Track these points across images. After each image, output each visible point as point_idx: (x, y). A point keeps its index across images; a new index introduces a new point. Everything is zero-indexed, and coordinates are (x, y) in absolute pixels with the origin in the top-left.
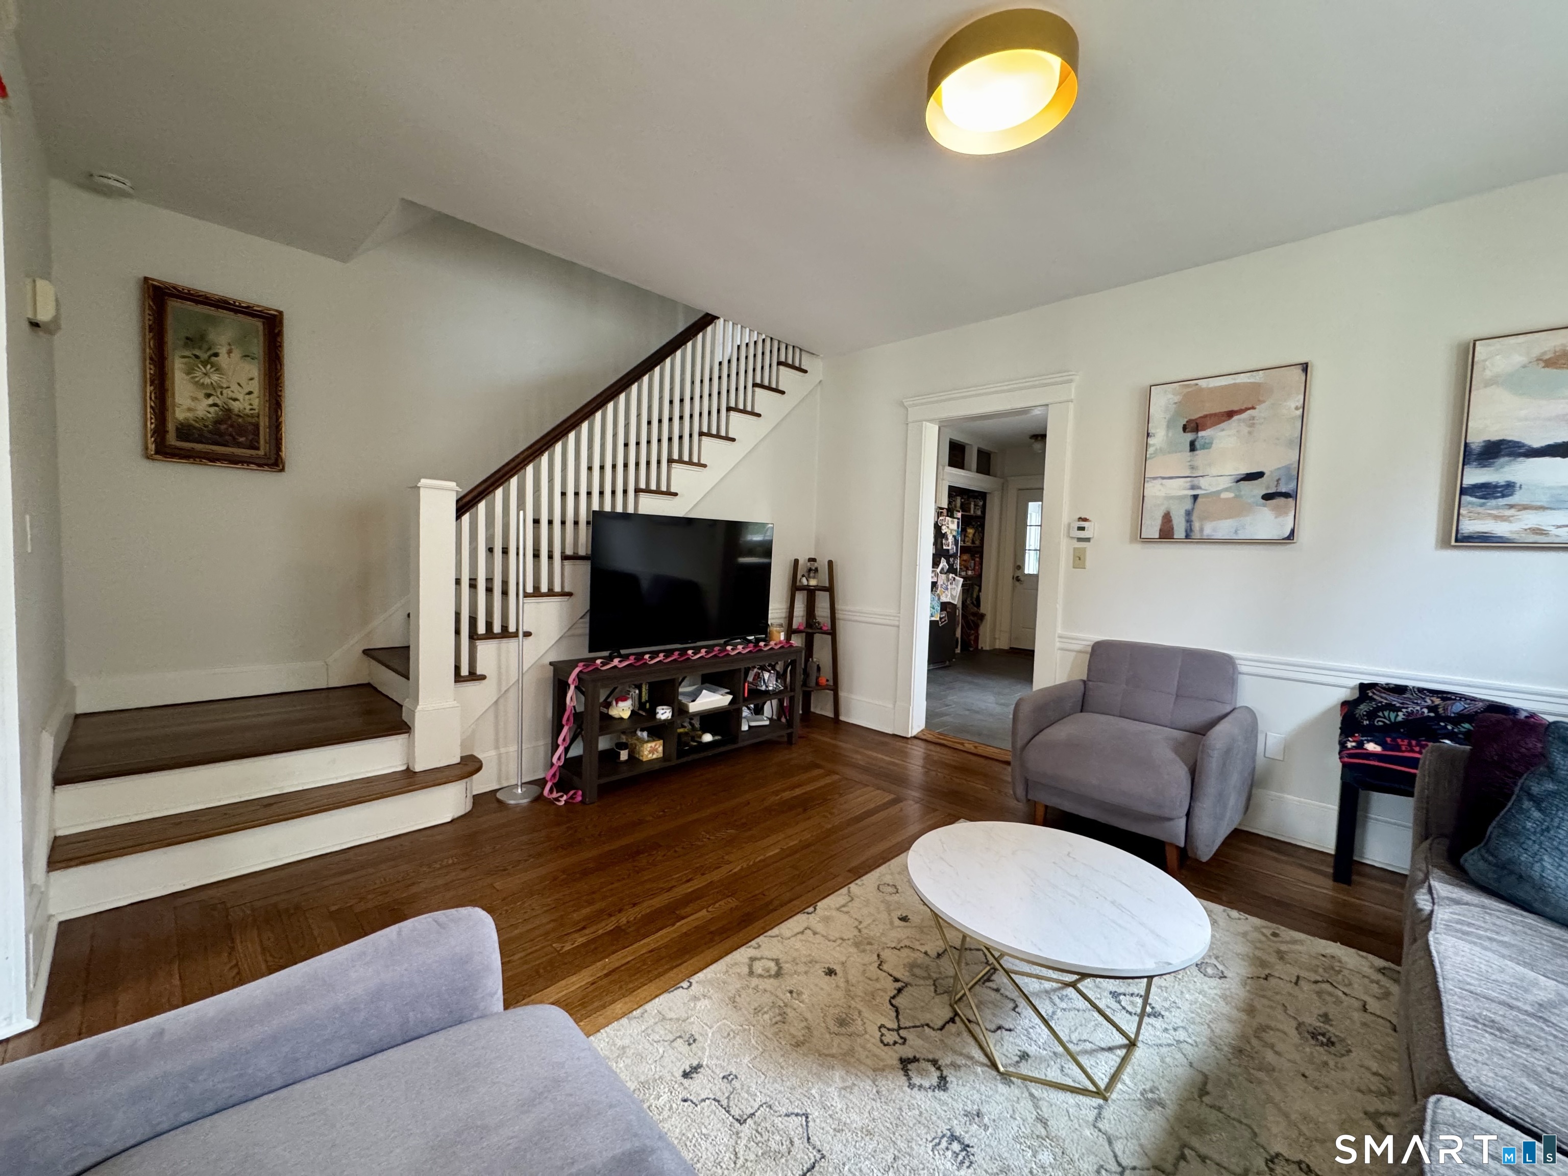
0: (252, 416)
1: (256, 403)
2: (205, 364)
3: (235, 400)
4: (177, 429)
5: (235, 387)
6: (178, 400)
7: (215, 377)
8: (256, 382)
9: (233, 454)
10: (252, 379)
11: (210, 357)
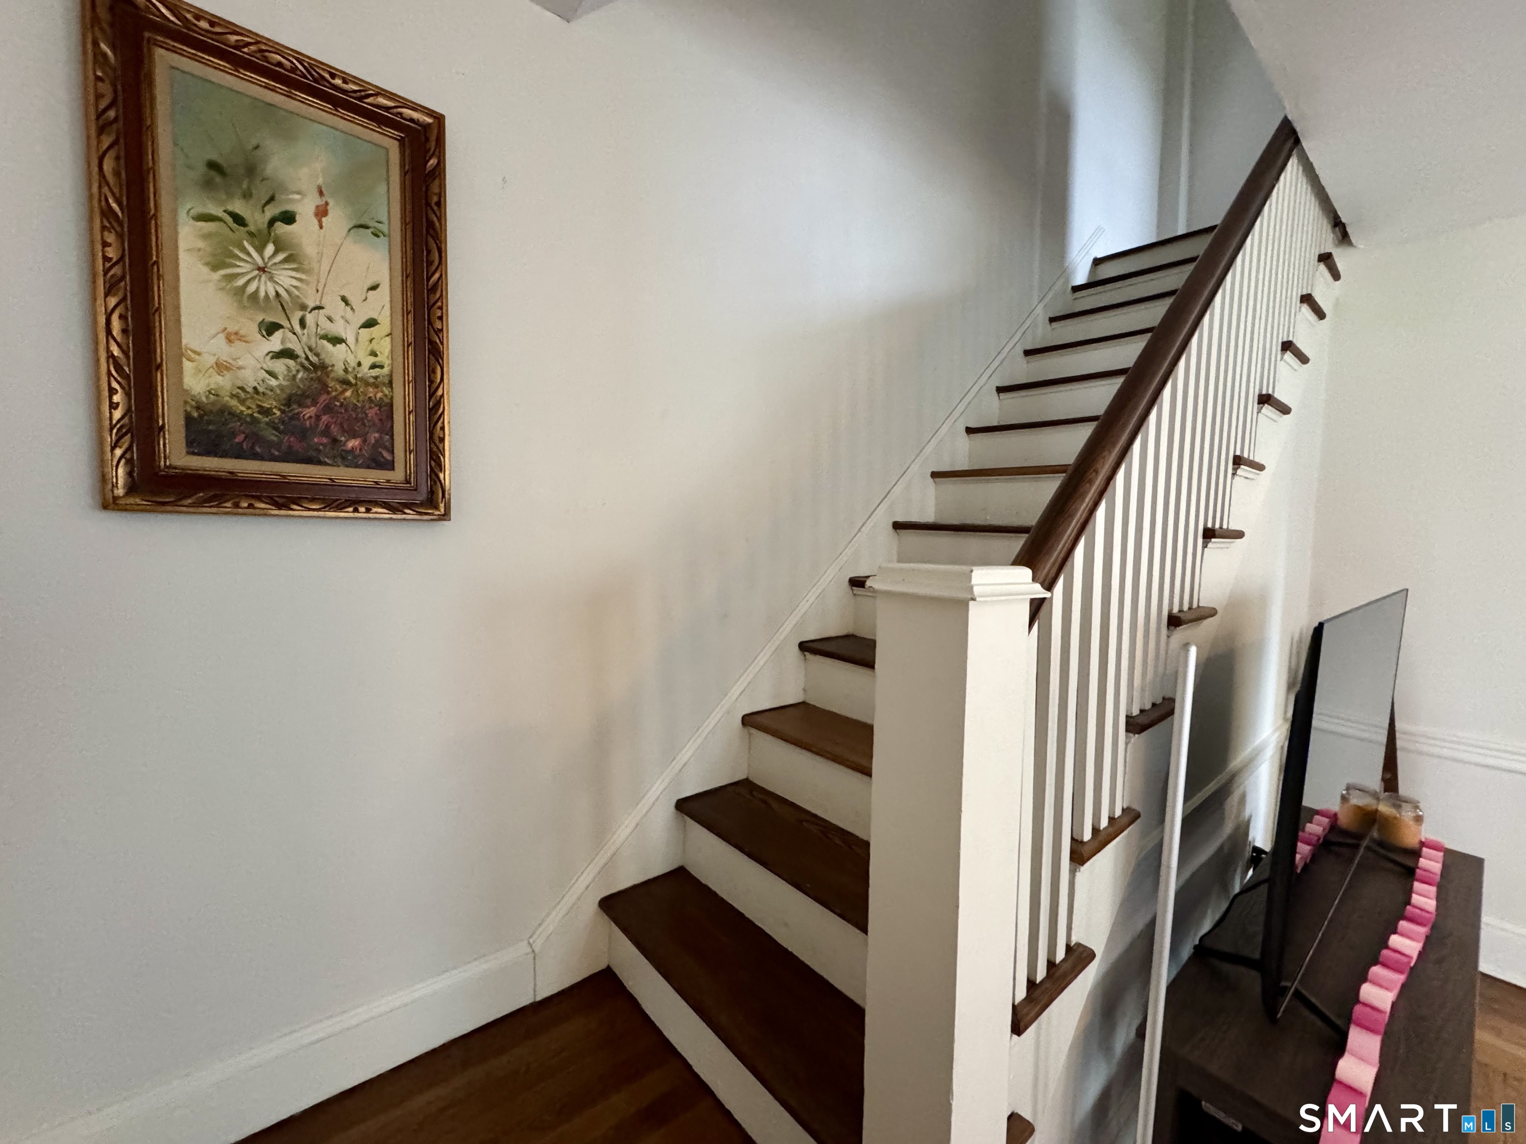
0: (376, 383)
1: (384, 347)
2: (260, 240)
3: (337, 340)
4: (188, 419)
5: (335, 307)
6: (189, 338)
7: (286, 278)
8: (384, 292)
9: (333, 484)
10: (374, 288)
11: (272, 222)
